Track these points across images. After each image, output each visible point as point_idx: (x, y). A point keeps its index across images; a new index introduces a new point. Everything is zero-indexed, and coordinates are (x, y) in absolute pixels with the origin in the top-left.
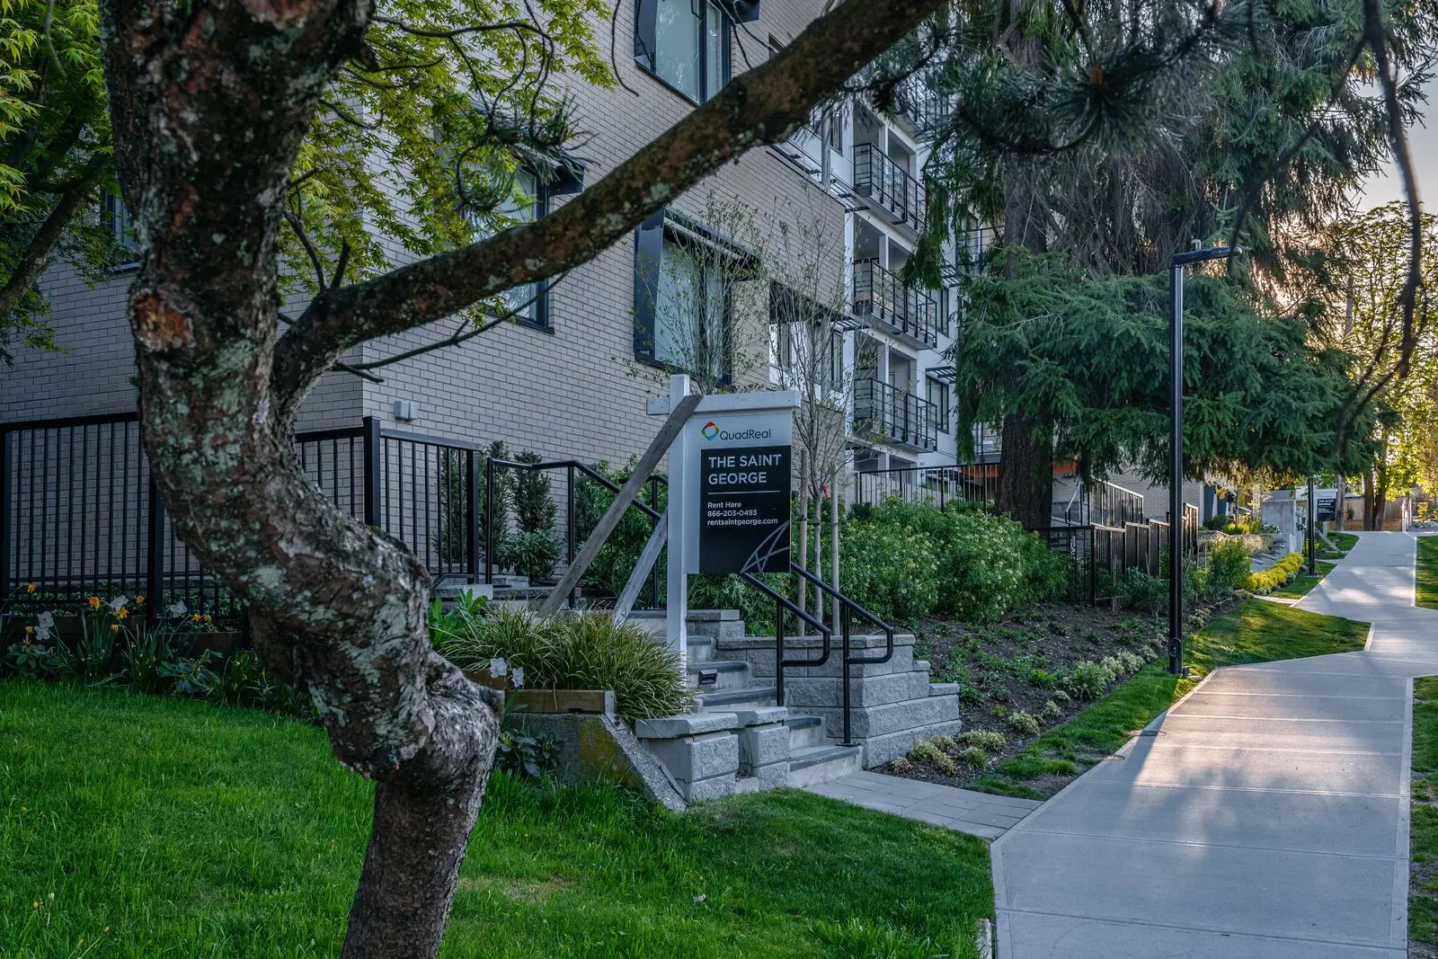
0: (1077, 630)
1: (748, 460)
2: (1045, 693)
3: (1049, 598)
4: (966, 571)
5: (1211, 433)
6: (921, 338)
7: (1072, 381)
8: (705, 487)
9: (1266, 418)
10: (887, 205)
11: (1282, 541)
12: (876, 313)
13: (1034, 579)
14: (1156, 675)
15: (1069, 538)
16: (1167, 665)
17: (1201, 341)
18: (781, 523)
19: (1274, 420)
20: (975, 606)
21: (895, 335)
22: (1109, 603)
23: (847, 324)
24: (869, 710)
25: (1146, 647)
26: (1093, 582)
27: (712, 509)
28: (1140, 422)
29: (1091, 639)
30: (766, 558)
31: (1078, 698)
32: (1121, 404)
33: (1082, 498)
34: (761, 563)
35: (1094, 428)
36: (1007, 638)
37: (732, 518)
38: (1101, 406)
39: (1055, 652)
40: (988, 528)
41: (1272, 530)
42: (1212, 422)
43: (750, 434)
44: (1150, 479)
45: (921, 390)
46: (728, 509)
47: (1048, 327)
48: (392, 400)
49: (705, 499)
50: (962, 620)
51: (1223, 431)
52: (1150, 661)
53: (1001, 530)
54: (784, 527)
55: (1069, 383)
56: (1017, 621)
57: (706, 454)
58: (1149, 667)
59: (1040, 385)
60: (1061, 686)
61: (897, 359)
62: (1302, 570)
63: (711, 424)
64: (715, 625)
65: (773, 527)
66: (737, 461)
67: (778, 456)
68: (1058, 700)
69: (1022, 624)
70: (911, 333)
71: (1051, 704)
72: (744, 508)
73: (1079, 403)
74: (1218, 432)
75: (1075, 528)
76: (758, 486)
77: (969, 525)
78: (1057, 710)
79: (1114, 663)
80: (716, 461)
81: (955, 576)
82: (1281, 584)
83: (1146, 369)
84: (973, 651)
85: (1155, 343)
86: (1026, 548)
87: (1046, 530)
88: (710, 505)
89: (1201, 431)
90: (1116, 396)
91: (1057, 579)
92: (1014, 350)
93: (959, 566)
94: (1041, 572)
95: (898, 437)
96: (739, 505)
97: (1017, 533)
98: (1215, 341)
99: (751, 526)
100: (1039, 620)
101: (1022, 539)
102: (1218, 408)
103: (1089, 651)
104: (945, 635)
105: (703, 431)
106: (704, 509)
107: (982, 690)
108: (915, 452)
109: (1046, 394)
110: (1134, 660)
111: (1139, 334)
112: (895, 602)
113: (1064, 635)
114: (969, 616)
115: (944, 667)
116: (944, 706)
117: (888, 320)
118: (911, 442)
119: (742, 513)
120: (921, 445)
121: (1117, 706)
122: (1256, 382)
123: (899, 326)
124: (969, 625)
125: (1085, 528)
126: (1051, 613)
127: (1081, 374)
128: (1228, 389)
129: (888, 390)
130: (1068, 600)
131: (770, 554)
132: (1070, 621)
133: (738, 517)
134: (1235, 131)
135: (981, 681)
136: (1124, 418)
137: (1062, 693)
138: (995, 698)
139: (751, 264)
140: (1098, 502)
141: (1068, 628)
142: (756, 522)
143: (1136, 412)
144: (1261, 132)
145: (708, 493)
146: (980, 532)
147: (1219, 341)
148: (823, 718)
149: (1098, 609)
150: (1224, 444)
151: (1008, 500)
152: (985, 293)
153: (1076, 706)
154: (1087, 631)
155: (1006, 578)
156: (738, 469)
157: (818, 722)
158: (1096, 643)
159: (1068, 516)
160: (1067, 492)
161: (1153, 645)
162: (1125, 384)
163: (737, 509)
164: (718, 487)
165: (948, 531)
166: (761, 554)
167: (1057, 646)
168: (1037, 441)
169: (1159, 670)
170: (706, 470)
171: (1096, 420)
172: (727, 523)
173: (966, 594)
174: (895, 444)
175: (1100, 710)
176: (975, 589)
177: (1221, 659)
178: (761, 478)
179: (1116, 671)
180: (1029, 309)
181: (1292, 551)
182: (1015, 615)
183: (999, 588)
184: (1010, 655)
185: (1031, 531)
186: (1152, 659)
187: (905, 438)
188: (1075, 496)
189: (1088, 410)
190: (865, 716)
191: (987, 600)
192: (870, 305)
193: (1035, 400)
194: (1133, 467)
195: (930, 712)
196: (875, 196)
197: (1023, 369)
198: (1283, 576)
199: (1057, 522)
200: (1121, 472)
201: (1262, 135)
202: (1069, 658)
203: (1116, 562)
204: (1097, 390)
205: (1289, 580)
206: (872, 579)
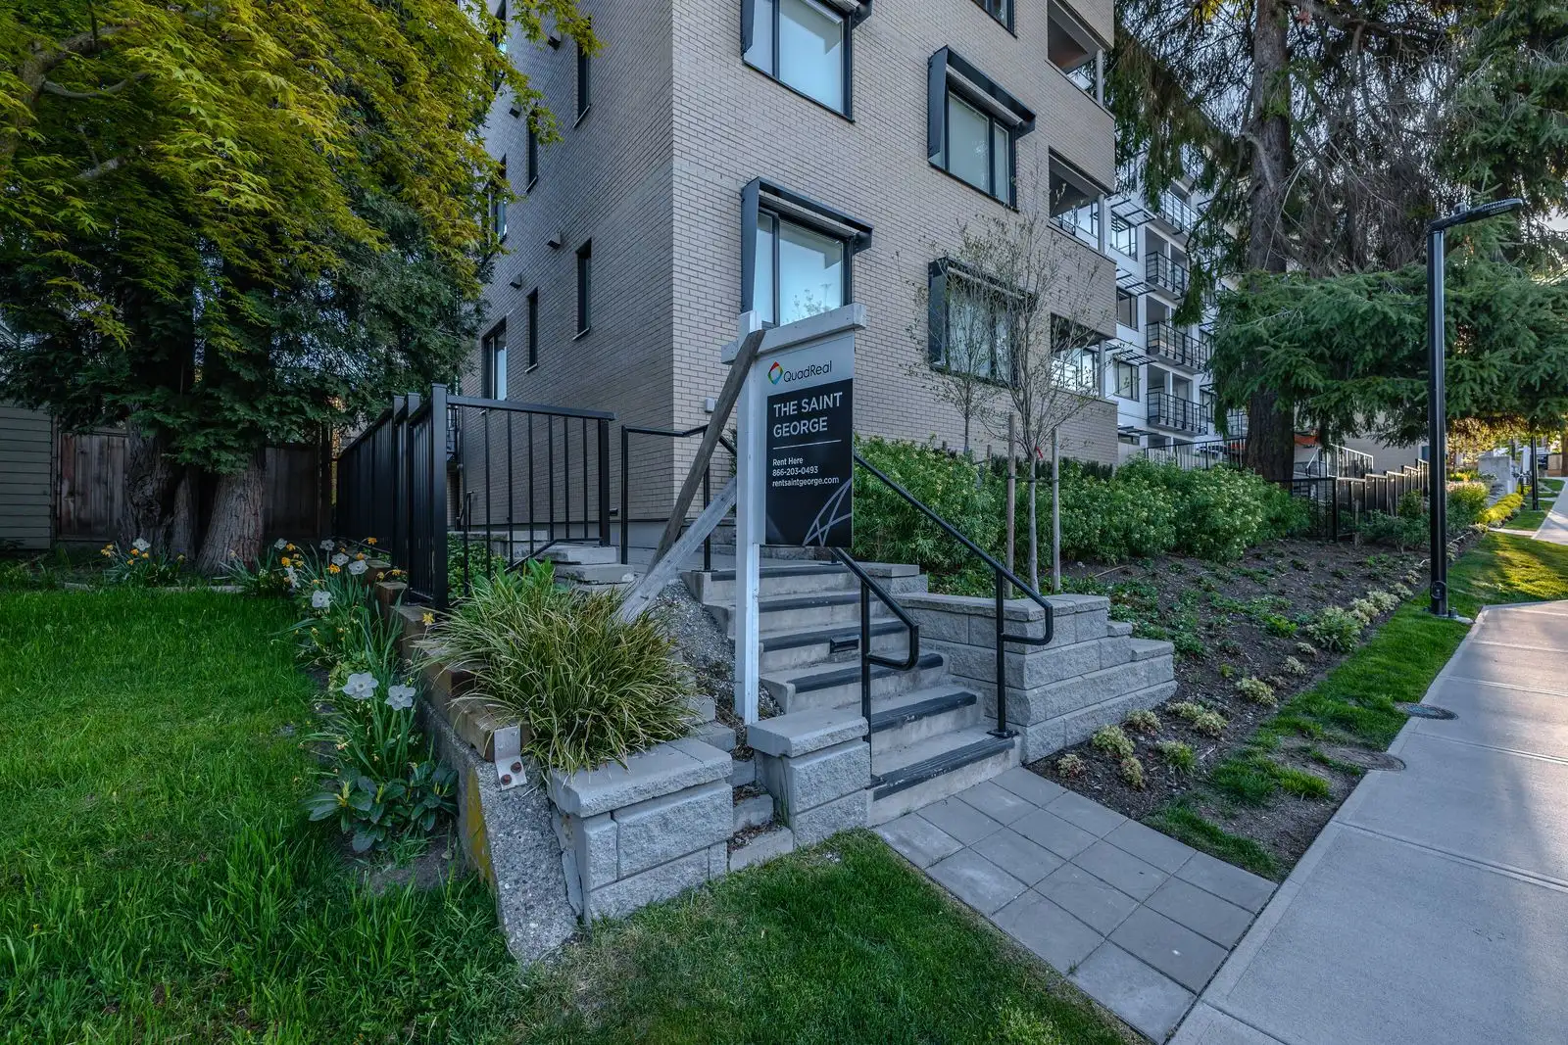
0: (1320, 565)
1: (809, 404)
2: (1284, 642)
3: (1291, 535)
4: (1204, 517)
5: (1472, 390)
6: (1195, 367)
7: (1313, 359)
8: (771, 441)
9: (1545, 371)
10: (1169, 288)
11: (1501, 486)
12: (1162, 353)
13: (1275, 522)
14: (1416, 616)
15: (1309, 487)
16: (1427, 605)
17: (1458, 309)
18: (843, 481)
19: (1555, 374)
20: (1214, 547)
21: (1176, 366)
22: (1351, 538)
23: (1141, 360)
24: (1029, 694)
25: (1399, 585)
26: (1334, 523)
27: (777, 467)
28: (1386, 387)
29: (1335, 574)
30: (827, 527)
31: (1327, 648)
32: (1365, 374)
33: (1320, 459)
34: (823, 534)
35: (1335, 397)
36: (1246, 575)
37: (794, 477)
38: (1342, 377)
39: (1298, 590)
40: (1228, 481)
41: (1490, 477)
42: (1474, 380)
43: (813, 370)
44: (1384, 442)
45: (1196, 398)
46: (791, 466)
47: (1288, 321)
48: (703, 399)
49: (771, 455)
50: (1201, 557)
51: (1487, 388)
52: (1405, 599)
53: (1240, 482)
54: (846, 485)
55: (1309, 361)
56: (1258, 557)
57: (773, 400)
58: (1405, 606)
59: (1281, 365)
60: (1306, 636)
61: (1178, 380)
62: (1523, 506)
63: (776, 365)
64: (887, 581)
65: (833, 488)
66: (799, 407)
67: (838, 395)
68: (1299, 653)
69: (1263, 559)
70: (1188, 364)
71: (1293, 661)
72: (806, 464)
73: (1320, 377)
74: (1482, 389)
75: (1315, 481)
76: (819, 435)
77: (1209, 479)
78: (1299, 667)
79: (1367, 606)
80: (780, 408)
81: (1194, 521)
82: (1509, 518)
83: (1393, 342)
84: (1207, 590)
85: (1403, 315)
86: (1268, 496)
87: (1287, 480)
88: (776, 462)
89: (1461, 390)
90: (1360, 367)
91: (1300, 520)
92: (1257, 340)
93: (1199, 513)
94: (1283, 515)
95: (1179, 427)
96: (801, 460)
97: (1258, 484)
98: (1475, 308)
99: (812, 486)
100: (1281, 556)
101: (1263, 489)
102: (1482, 367)
103: (1335, 586)
104: (1179, 573)
105: (769, 375)
106: (770, 468)
107: (1211, 637)
108: (1191, 435)
109: (1286, 373)
110: (1388, 600)
111: (1387, 309)
112: (1129, 544)
113: (1307, 570)
114: (1208, 554)
115: (1171, 608)
116: (1152, 669)
117: (1171, 357)
118: (1188, 429)
119: (804, 471)
120: (1196, 431)
121: (1378, 664)
122: (1529, 341)
123: (1179, 360)
124: (1207, 563)
125: (1326, 479)
126: (1293, 548)
127: (1322, 355)
128: (1494, 348)
129: (1171, 399)
130: (1311, 535)
131: (831, 523)
132: (1315, 556)
133: (800, 477)
134: (1486, 135)
135: (1210, 626)
136: (1369, 385)
137: (1307, 646)
138: (1223, 649)
139: (1031, 302)
140: (1334, 460)
141: (1310, 564)
142: (817, 482)
143: (1381, 379)
144: (1519, 129)
145: (774, 448)
146: (1219, 485)
147: (1480, 307)
148: (979, 695)
149: (1340, 544)
150: (1490, 400)
151: (1254, 460)
152: (1230, 302)
153: (1324, 658)
154: (1332, 566)
155: (1245, 523)
156: (800, 417)
157: (970, 700)
158: (1341, 577)
159: (1308, 471)
160: (1307, 456)
161: (1406, 582)
162: (1369, 355)
163: (799, 466)
164: (783, 440)
165: (1189, 484)
166: (823, 523)
167: (1299, 583)
168: (1278, 411)
169: (1418, 609)
170: (773, 419)
171: (1338, 389)
172: (789, 483)
173: (1205, 537)
174: (1177, 431)
175: (1356, 669)
176: (1214, 532)
177: (1488, 597)
178: (821, 425)
179: (1369, 614)
180: (1268, 310)
181: (1510, 492)
182: (1255, 552)
183: (1238, 532)
184: (1247, 595)
185: (1273, 482)
186: (1407, 596)
187: (1184, 427)
188: (1314, 457)
189: (1329, 382)
190: (1024, 701)
191: (1226, 542)
192: (1157, 348)
193: (1275, 379)
194: (1368, 433)
195: (1132, 679)
196: (1161, 283)
197: (1265, 354)
198: (1508, 512)
199: (1298, 475)
200: (1358, 437)
201: (1520, 132)
202: (1313, 597)
203: (1357, 505)
204: (1339, 364)
205: (1514, 515)
206: (1103, 526)
